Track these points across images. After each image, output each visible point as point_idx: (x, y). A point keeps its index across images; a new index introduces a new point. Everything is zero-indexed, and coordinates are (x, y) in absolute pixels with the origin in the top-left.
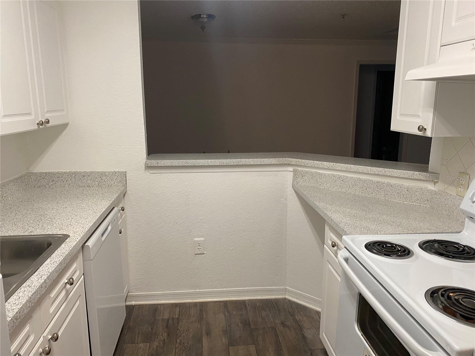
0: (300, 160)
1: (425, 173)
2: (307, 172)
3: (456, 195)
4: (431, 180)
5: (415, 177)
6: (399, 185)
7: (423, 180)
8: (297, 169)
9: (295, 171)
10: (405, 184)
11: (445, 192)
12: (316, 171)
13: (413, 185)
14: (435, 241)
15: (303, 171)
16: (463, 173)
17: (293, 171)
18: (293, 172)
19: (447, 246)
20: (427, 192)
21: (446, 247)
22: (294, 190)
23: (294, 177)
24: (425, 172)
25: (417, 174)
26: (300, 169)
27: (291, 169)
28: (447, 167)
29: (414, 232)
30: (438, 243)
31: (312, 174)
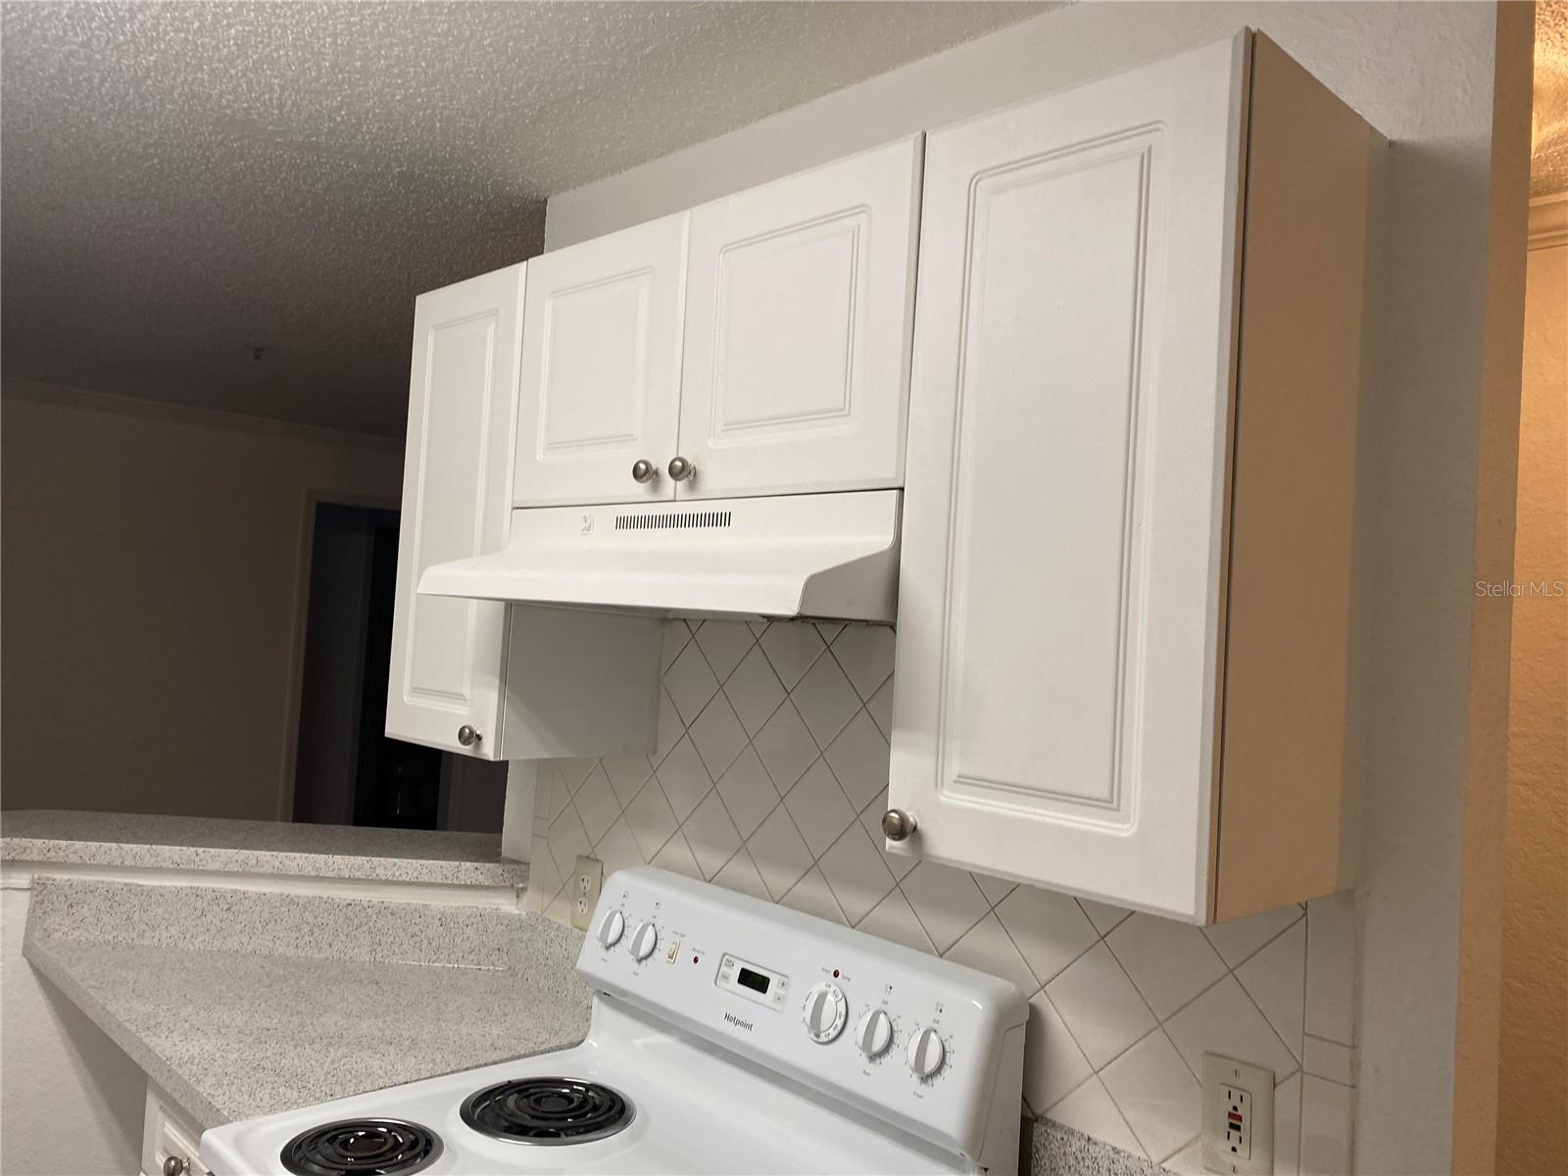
0: (63, 843)
1: (491, 865)
2: (91, 888)
3: (570, 926)
4: (509, 884)
5: (463, 879)
6: (415, 910)
7: (487, 888)
8: (48, 879)
9: (38, 889)
10: (434, 903)
11: (544, 920)
12: (127, 881)
13: (457, 905)
14: (510, 1087)
15: (75, 883)
16: (587, 857)
17: (28, 889)
18: (29, 892)
19: (542, 1097)
20: (497, 925)
21: (538, 1101)
22: (31, 965)
23: (32, 911)
24: (490, 862)
25: (468, 870)
26: (60, 877)
27: (22, 879)
28: (548, 844)
29: (453, 1066)
30: (519, 1092)
31: (111, 895)
